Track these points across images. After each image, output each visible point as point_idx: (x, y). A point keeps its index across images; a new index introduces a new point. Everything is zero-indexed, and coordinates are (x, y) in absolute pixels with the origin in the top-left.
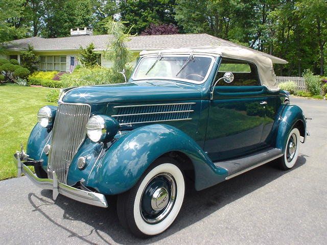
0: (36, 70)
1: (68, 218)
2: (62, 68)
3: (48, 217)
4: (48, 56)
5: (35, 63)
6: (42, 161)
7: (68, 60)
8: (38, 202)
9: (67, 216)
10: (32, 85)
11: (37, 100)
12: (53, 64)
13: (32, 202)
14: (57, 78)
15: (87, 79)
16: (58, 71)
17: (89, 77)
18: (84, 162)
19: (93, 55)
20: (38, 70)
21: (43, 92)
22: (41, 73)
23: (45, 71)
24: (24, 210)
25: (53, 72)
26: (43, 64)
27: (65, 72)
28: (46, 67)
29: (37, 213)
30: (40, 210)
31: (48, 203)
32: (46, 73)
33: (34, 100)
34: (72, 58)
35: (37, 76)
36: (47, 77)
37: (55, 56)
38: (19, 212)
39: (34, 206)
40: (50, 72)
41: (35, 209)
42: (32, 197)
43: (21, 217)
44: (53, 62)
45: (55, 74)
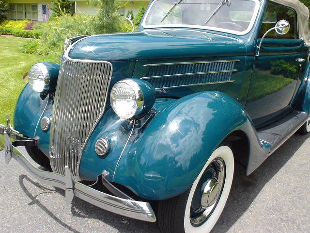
0: (6, 18)
1: (79, 215)
2: (33, 18)
3: (51, 214)
4: (18, 4)
5: (4, 11)
6: (37, 138)
7: (40, 9)
8: (34, 190)
9: (77, 210)
10: (2, 34)
11: (11, 51)
12: (24, 13)
13: (25, 190)
14: (29, 27)
15: (69, 27)
16: (30, 20)
17: (71, 26)
18: (106, 146)
19: (66, 3)
20: (8, 18)
21: (15, 42)
22: (11, 22)
23: (15, 20)
24: (18, 203)
25: (25, 21)
26: (13, 12)
27: (37, 21)
28: (16, 15)
29: (36, 207)
30: (38, 202)
31: (47, 191)
32: (17, 22)
33: (7, 51)
34: (44, 7)
35: (7, 26)
36: (17, 26)
37: (25, 4)
38: (11, 206)
39: (30, 196)
40: (21, 21)
41: (31, 201)
42: (25, 180)
43: (15, 215)
44: (24, 11)
45: (26, 23)
